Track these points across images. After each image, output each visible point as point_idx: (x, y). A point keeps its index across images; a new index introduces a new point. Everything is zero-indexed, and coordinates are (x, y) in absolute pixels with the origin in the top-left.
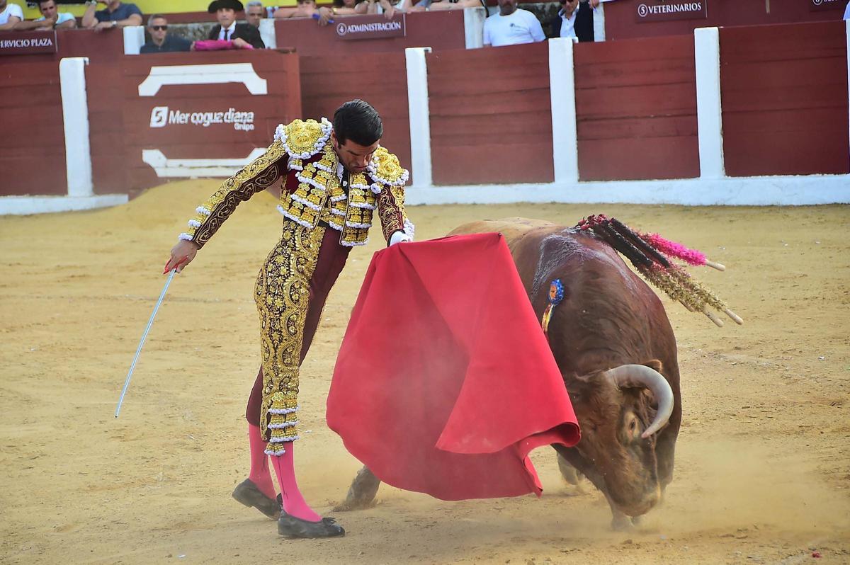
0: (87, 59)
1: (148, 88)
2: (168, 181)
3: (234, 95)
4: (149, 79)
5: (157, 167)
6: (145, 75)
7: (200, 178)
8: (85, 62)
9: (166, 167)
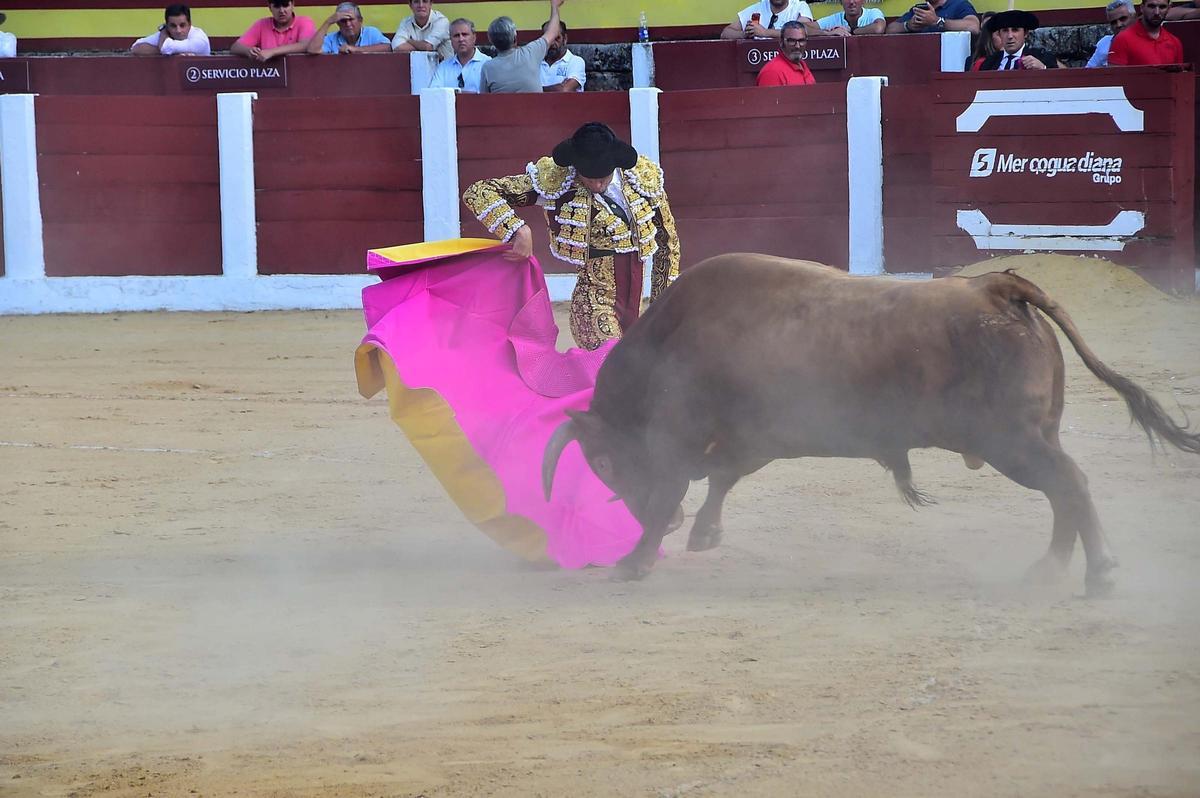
0: (886, 78)
1: (970, 120)
2: (992, 255)
3: (1095, 131)
4: (972, 108)
5: (976, 235)
6: (966, 101)
7: (1037, 251)
8: (883, 82)
9: (990, 235)
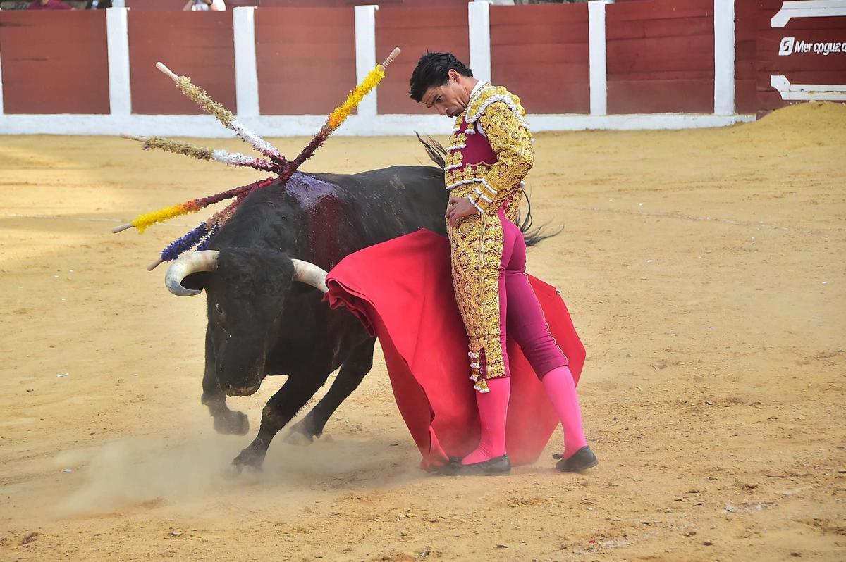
1: (779, 21)
2: (791, 103)
4: (780, 12)
5: (782, 91)
6: (777, 8)
7: (817, 101)
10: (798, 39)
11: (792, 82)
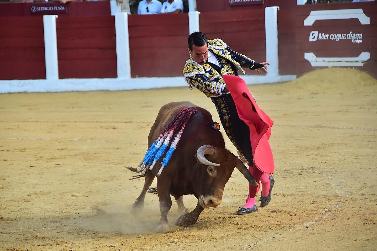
0: (278, 7)
1: (309, 21)
2: (317, 68)
3: (353, 25)
4: (309, 17)
5: (311, 62)
6: (307, 15)
7: (333, 67)
8: (277, 9)
9: (316, 61)
10: (320, 32)
11: (318, 56)
